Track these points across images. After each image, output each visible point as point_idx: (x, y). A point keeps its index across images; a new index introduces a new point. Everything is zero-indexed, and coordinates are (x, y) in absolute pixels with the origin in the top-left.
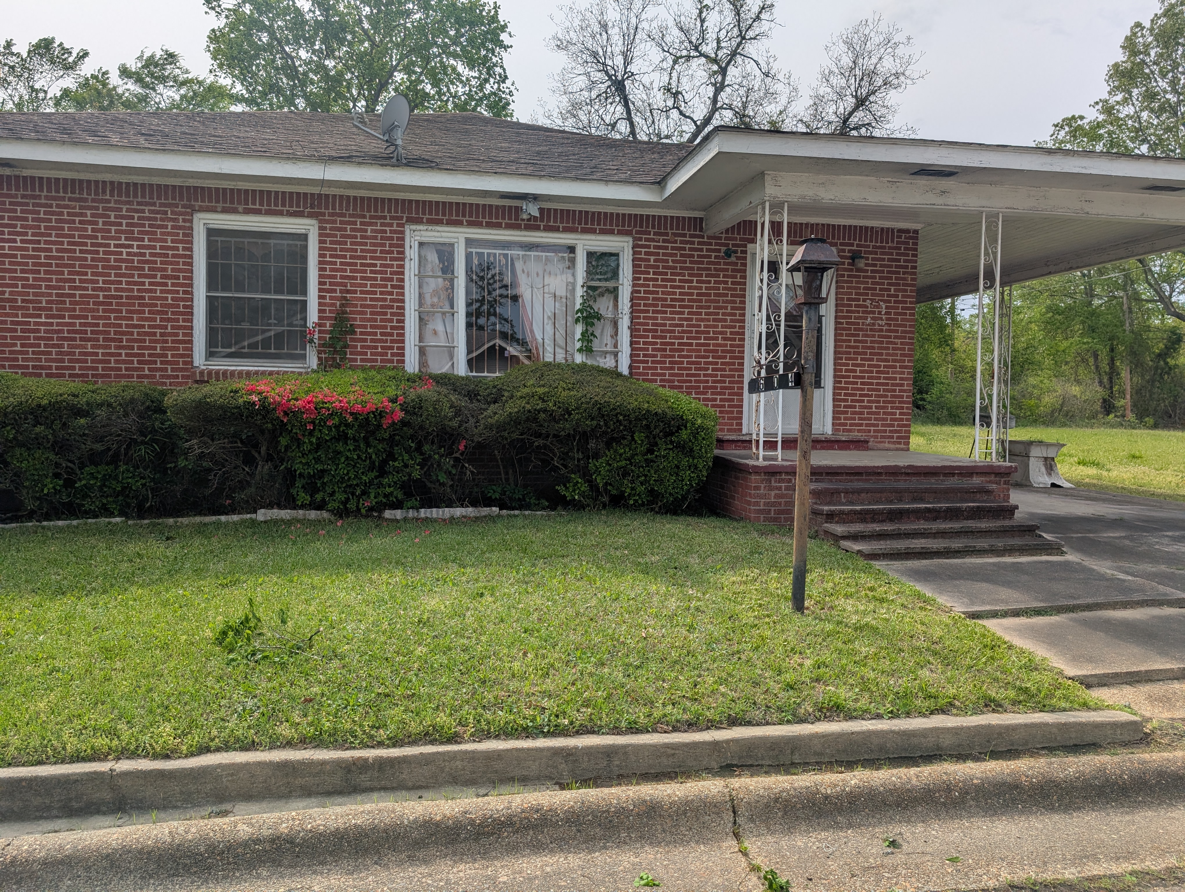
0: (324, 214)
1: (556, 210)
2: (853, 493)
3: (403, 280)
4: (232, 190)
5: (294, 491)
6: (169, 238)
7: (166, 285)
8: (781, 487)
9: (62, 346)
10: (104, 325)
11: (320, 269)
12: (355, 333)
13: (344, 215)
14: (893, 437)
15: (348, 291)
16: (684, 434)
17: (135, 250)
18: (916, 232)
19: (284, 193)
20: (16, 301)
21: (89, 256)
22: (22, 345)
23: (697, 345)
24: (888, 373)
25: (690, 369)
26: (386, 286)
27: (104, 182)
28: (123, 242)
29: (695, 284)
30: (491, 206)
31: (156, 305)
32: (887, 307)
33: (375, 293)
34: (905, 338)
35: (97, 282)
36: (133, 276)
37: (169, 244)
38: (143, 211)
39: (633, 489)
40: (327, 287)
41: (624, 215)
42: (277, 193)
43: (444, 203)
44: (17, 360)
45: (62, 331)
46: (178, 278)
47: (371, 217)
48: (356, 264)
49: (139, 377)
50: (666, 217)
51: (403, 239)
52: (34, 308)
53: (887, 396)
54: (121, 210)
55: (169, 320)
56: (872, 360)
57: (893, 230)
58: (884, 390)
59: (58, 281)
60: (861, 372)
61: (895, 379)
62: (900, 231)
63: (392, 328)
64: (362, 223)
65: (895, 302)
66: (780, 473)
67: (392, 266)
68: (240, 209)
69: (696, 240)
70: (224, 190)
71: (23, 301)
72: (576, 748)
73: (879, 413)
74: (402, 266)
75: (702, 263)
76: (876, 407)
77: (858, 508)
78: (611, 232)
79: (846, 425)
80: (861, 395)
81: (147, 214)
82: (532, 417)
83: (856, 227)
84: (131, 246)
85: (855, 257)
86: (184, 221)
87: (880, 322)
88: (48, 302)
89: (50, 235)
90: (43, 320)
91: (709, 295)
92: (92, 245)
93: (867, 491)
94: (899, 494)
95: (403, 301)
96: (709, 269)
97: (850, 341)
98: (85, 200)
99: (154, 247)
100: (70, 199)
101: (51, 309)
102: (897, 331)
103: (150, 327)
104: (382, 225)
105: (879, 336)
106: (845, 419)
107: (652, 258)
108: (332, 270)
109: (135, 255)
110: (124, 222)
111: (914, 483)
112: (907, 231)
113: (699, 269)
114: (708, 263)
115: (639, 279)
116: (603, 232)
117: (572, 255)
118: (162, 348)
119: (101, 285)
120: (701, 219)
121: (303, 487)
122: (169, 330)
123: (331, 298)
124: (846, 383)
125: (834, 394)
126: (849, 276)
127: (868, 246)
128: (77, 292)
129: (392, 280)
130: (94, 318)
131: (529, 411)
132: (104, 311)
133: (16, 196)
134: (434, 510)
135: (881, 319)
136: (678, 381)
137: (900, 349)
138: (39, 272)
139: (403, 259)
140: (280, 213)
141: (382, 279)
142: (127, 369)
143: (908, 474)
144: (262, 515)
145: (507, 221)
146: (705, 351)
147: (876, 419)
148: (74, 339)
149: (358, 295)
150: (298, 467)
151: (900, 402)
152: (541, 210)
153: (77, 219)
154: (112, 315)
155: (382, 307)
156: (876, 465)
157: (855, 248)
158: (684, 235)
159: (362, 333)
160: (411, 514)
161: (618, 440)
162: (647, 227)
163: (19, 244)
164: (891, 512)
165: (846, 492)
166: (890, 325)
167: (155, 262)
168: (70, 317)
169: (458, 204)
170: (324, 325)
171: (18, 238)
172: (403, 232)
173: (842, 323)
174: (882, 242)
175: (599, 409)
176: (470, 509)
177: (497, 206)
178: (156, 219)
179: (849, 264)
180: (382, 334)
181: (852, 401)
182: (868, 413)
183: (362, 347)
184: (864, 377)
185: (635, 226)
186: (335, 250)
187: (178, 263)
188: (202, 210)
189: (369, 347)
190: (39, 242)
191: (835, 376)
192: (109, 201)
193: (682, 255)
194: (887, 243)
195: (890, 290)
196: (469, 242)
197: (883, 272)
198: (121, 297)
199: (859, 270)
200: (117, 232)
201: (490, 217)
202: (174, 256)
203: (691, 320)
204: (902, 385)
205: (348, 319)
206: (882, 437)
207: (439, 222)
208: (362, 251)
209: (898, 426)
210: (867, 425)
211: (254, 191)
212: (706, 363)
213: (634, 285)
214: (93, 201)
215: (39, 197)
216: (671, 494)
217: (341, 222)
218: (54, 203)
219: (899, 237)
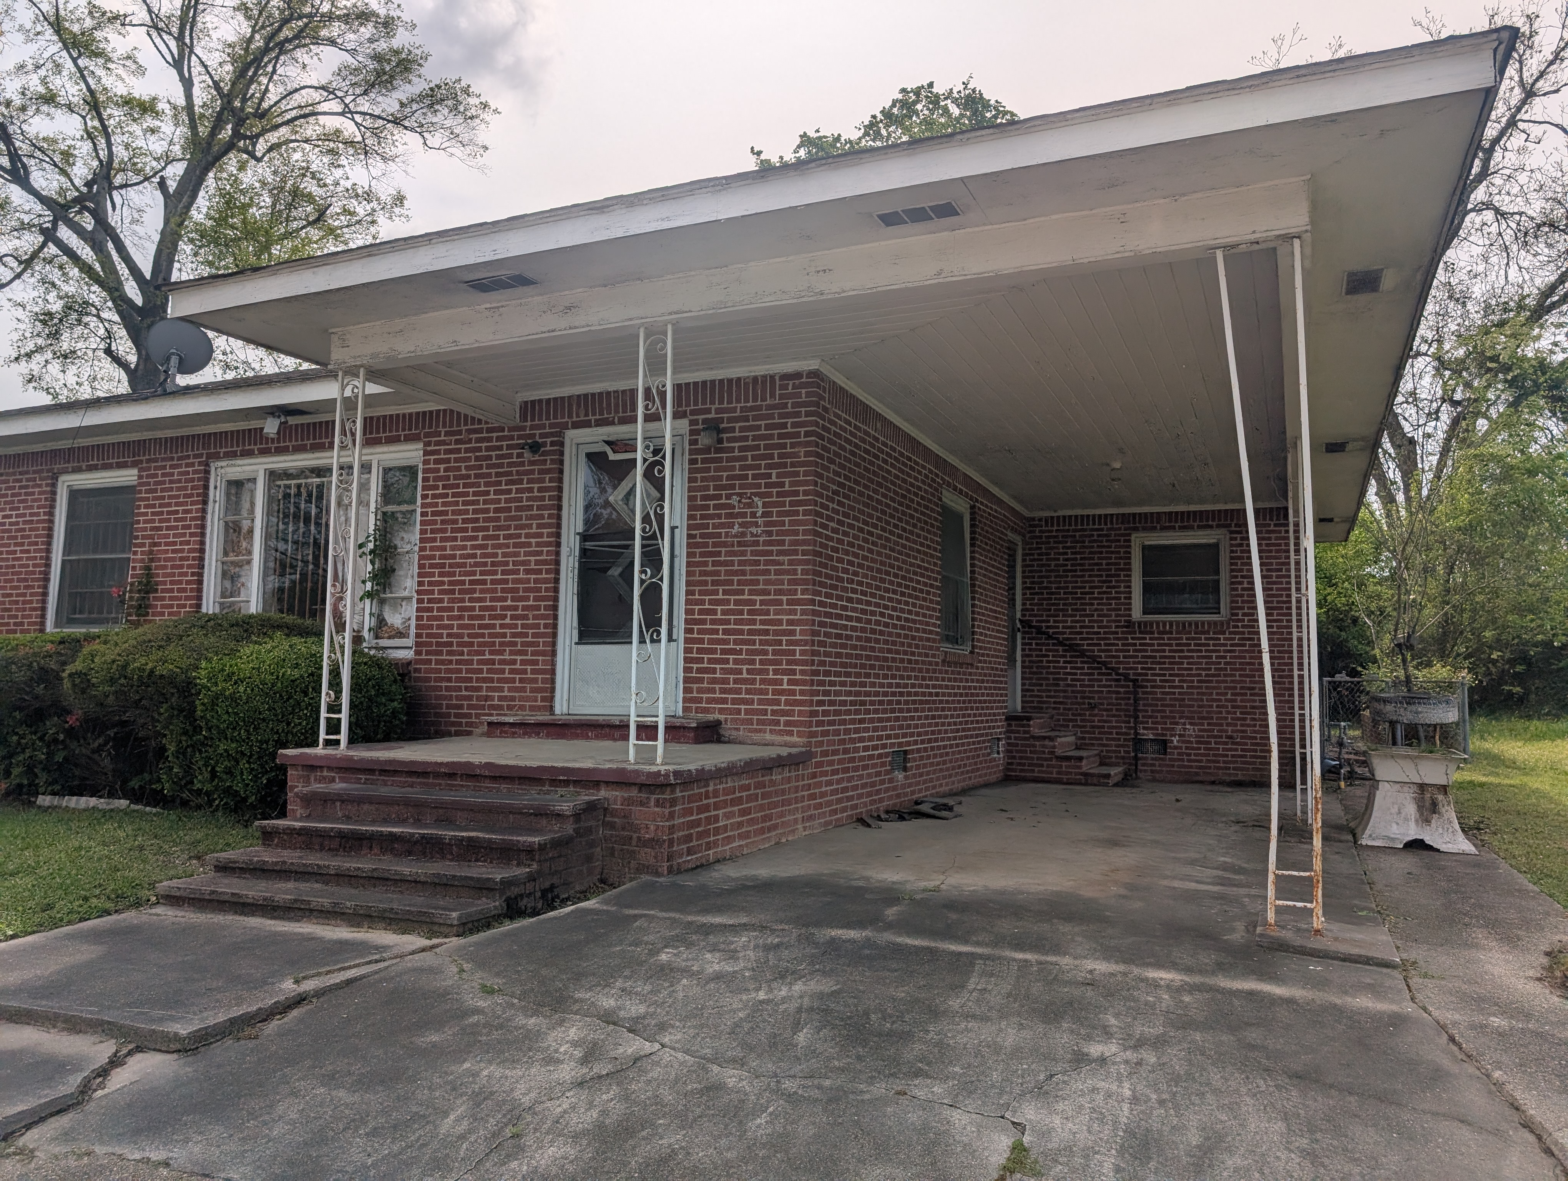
0: (141, 462)
3: (202, 526)
6: (36, 505)
12: (156, 590)
13: (156, 459)
14: (778, 723)
15: (155, 545)
17: (14, 520)
19: (114, 444)
23: (493, 582)
24: (767, 613)
25: (484, 618)
26: (185, 535)
28: (7, 512)
29: (492, 497)
31: (22, 573)
32: (765, 505)
33: (176, 543)
34: (796, 552)
36: (10, 546)
37: (35, 510)
38: (22, 480)
41: (410, 415)
42: (111, 445)
43: (238, 432)
47: (176, 458)
48: (163, 513)
51: (207, 479)
53: (766, 653)
54: (9, 481)
55: (29, 587)
56: (742, 592)
57: (772, 377)
58: (762, 642)
60: (724, 613)
61: (781, 623)
62: (785, 377)
63: (187, 582)
64: (170, 467)
65: (779, 494)
67: (192, 511)
69: (495, 435)
73: (754, 682)
75: (503, 466)
76: (749, 671)
79: (704, 700)
80: (724, 652)
81: (24, 483)
84: (12, 516)
85: (713, 429)
86: (52, 485)
87: (754, 530)
91: (510, 511)
95: (200, 550)
96: (511, 474)
97: (706, 564)
99: (26, 515)
102: (782, 543)
103: (16, 595)
104: (186, 465)
106: (702, 691)
107: (442, 467)
108: (144, 522)
109: (14, 524)
112: (797, 376)
113: (496, 476)
114: (509, 465)
117: (368, 475)
118: (22, 617)
122: (28, 598)
123: (142, 553)
124: (700, 631)
125: (685, 650)
126: (704, 461)
127: (734, 410)
135: (756, 525)
137: (787, 572)
139: (205, 502)
141: (182, 527)
146: (502, 590)
147: (748, 692)
149: (163, 548)
151: (789, 663)
155: (180, 559)
157: (713, 415)
158: (481, 431)
159: (162, 591)
162: (437, 426)
165: (342, 801)
166: (770, 533)
167: (25, 530)
169: (250, 431)
172: (206, 471)
173: (695, 536)
174: (755, 399)
180: (178, 590)
181: (710, 661)
182: (736, 681)
183: (162, 606)
184: (728, 622)
185: (424, 428)
186: (148, 499)
188: (66, 472)
189: (167, 606)
191: (686, 622)
193: (477, 459)
194: (764, 399)
195: (769, 476)
196: (270, 474)
197: (758, 448)
201: (279, 441)
202: (37, 522)
204: (792, 633)
205: (153, 576)
206: (759, 722)
209: (787, 703)
210: (734, 701)
212: (503, 608)
213: (422, 506)
219: (783, 387)
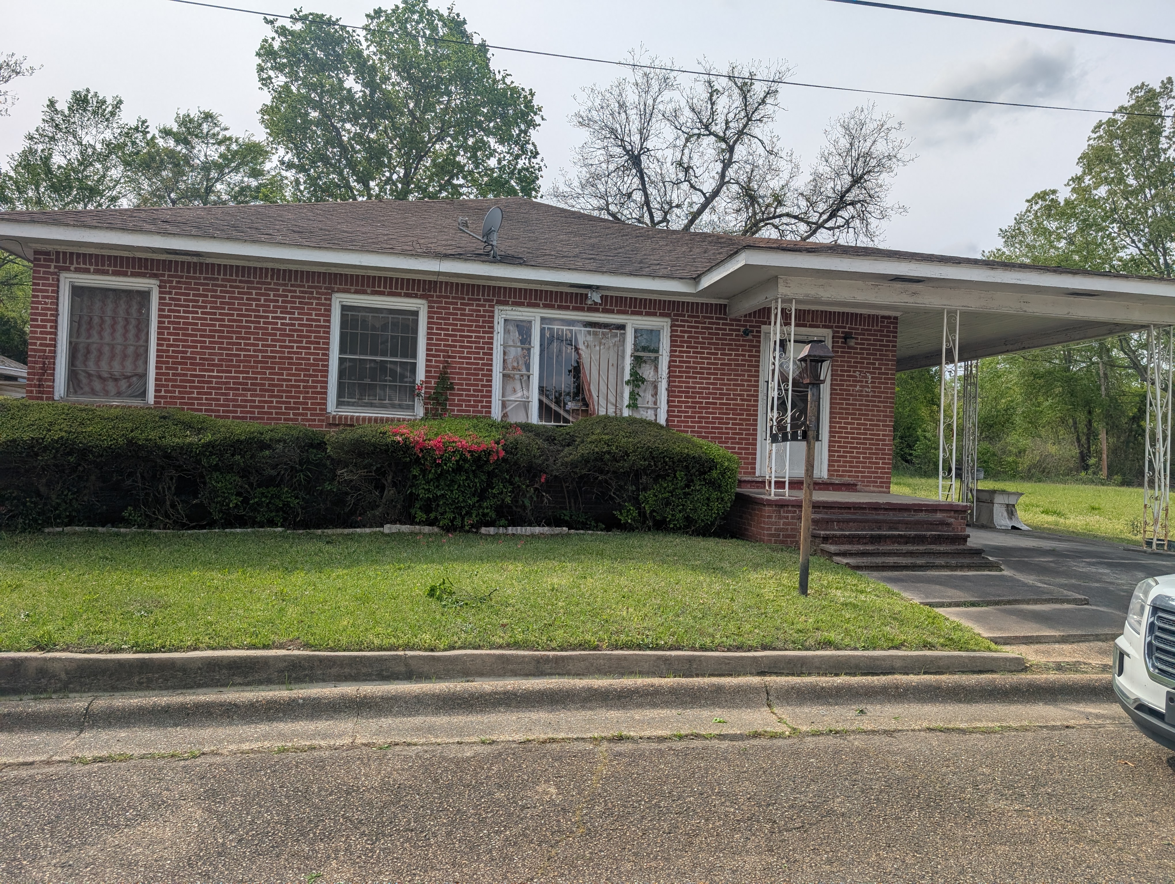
0: (432, 296)
1: (612, 297)
2: (843, 522)
3: (492, 349)
4: (363, 276)
5: (413, 511)
6: (314, 313)
7: (309, 348)
8: (788, 517)
9: (228, 394)
10: (261, 379)
11: (428, 339)
12: (453, 389)
13: (448, 297)
14: (877, 482)
15: (449, 357)
16: (714, 474)
17: (288, 321)
18: (896, 318)
19: (403, 279)
20: (195, 359)
21: (252, 325)
22: (198, 393)
23: (721, 404)
24: (873, 430)
25: (715, 423)
26: (479, 353)
27: (267, 269)
28: (279, 315)
29: (719, 356)
30: (561, 293)
31: (301, 364)
32: (872, 378)
33: (470, 358)
34: (887, 402)
35: (258, 345)
36: (285, 341)
37: (314, 317)
38: (295, 291)
39: (673, 515)
40: (433, 352)
41: (665, 301)
42: (397, 279)
43: (526, 290)
44: (193, 404)
45: (229, 383)
46: (319, 343)
47: (469, 299)
48: (456, 336)
49: (285, 419)
50: (697, 304)
51: (493, 317)
52: (209, 365)
53: (872, 449)
54: (278, 290)
55: (310, 376)
56: (861, 419)
57: (877, 316)
58: (870, 444)
59: (228, 344)
60: (851, 429)
61: (879, 435)
62: (883, 317)
63: (482, 386)
64: (462, 304)
65: (879, 374)
66: (788, 506)
67: (484, 338)
68: (369, 291)
69: (721, 322)
70: (357, 276)
71: (201, 359)
72: (671, 656)
73: (865, 463)
74: (492, 338)
75: (726, 339)
76: (863, 458)
77: (847, 533)
78: (654, 314)
79: (838, 471)
80: (851, 448)
81: (298, 294)
82: (599, 457)
83: (848, 313)
84: (285, 318)
85: (847, 337)
86: (326, 299)
87: (867, 389)
88: (219, 360)
89: (224, 309)
90: (215, 374)
91: (731, 365)
92: (256, 316)
93: (854, 521)
94: (879, 524)
95: (491, 365)
96: (731, 345)
97: (842, 404)
98: (252, 282)
99: (302, 319)
100: (241, 281)
101: (221, 366)
102: (880, 397)
103: (296, 381)
104: (477, 305)
105: (866, 401)
106: (838, 466)
107: (686, 335)
108: (437, 340)
109: (287, 325)
110: (280, 299)
111: (891, 516)
112: (889, 317)
113: (722, 344)
114: (730, 340)
115: (676, 351)
116: (648, 314)
117: (622, 331)
118: (304, 398)
119: (260, 348)
120: (725, 306)
121: (420, 508)
122: (310, 384)
123: (436, 361)
124: (839, 437)
125: (829, 446)
126: (842, 352)
127: (858, 329)
128: (242, 353)
129: (483, 348)
130: (253, 373)
131: (597, 453)
132: (262, 368)
133: (199, 278)
134: (519, 528)
135: (868, 387)
136: (705, 432)
137: (883, 411)
138: (214, 337)
139: (492, 333)
140: (399, 295)
141: (476, 348)
142: (276, 413)
143: (886, 509)
144: (387, 529)
145: (574, 304)
146: (727, 409)
147: (863, 467)
148: (238, 389)
149: (457, 360)
150: (422, 493)
151: (882, 454)
152: (602, 297)
153: (245, 297)
154: (268, 372)
155: (475, 369)
156: (862, 501)
157: (847, 330)
158: (712, 318)
159: (459, 389)
160: (501, 530)
161: (664, 478)
162: (683, 311)
163: (200, 315)
164: (872, 537)
165: (838, 521)
166: (875, 392)
167: (302, 331)
168: (236, 372)
169: (536, 291)
170: (430, 382)
171: (200, 311)
172: (493, 312)
173: (836, 390)
174: (868, 326)
175: (651, 452)
176: (546, 528)
177: (566, 293)
178: (304, 298)
179: (842, 342)
180: (474, 390)
181: (844, 452)
182: (857, 462)
183: (459, 400)
184: (853, 433)
185: (673, 310)
186: (441, 324)
187: (319, 332)
188: (339, 291)
189: (464, 401)
190: (215, 314)
191: (830, 432)
192: (270, 284)
193: (709, 334)
194: (873, 326)
195: (875, 364)
196: (543, 319)
197: (869, 349)
198: (275, 357)
199: (849, 348)
200: (274, 307)
201: (561, 301)
202: (316, 326)
203: (716, 384)
204: (884, 440)
205: (449, 378)
206: (868, 482)
207: (521, 304)
208: (461, 325)
209: (881, 473)
210: (856, 472)
211: (380, 278)
212: (727, 419)
213: (671, 356)
214: (258, 283)
215: (217, 279)
216: (702, 520)
217: (446, 303)
218: (228, 284)
219: (882, 322)
